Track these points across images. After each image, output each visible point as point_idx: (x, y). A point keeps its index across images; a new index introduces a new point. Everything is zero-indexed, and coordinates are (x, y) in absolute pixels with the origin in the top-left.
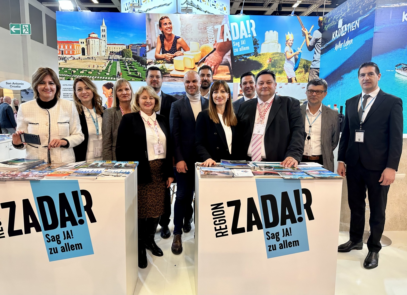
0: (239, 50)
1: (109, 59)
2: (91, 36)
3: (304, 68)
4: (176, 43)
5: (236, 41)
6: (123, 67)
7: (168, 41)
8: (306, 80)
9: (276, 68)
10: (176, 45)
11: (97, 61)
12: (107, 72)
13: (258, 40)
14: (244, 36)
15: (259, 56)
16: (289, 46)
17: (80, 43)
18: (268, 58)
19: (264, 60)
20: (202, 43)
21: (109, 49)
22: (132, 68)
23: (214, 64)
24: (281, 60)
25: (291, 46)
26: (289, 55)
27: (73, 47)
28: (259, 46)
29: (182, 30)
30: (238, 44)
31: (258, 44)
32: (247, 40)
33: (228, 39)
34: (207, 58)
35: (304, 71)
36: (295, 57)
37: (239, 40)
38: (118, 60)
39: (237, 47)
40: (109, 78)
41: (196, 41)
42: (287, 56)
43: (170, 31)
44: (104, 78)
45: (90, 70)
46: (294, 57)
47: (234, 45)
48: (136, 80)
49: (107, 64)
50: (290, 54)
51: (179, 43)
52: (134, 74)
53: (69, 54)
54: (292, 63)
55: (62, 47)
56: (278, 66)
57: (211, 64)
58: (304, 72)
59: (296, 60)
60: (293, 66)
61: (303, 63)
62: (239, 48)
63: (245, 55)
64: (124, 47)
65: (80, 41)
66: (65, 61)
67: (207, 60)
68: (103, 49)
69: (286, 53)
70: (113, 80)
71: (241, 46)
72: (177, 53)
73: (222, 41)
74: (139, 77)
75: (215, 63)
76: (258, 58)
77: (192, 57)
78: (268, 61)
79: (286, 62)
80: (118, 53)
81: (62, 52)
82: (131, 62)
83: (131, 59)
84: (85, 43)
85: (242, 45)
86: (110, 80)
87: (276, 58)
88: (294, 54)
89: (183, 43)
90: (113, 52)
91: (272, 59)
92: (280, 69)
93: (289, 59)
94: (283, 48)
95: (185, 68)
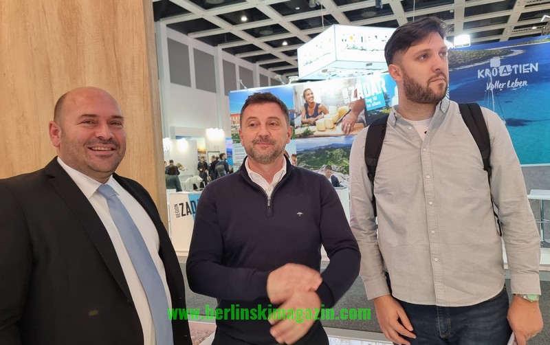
0: (371, 105)
7: (311, 108)
10: (317, 110)
13: (388, 95)
14: (375, 93)
20: (338, 106)
23: (350, 123)
29: (322, 98)
31: (389, 99)
32: (378, 96)
33: (361, 97)
34: (343, 118)
43: (312, 100)
51: (320, 109)
57: (348, 123)
63: (377, 109)
67: (344, 120)
72: (318, 117)
73: (356, 99)
75: (352, 122)
77: (331, 119)
81: (234, 122)
85: (375, 101)
89: (323, 109)
95: (326, 128)
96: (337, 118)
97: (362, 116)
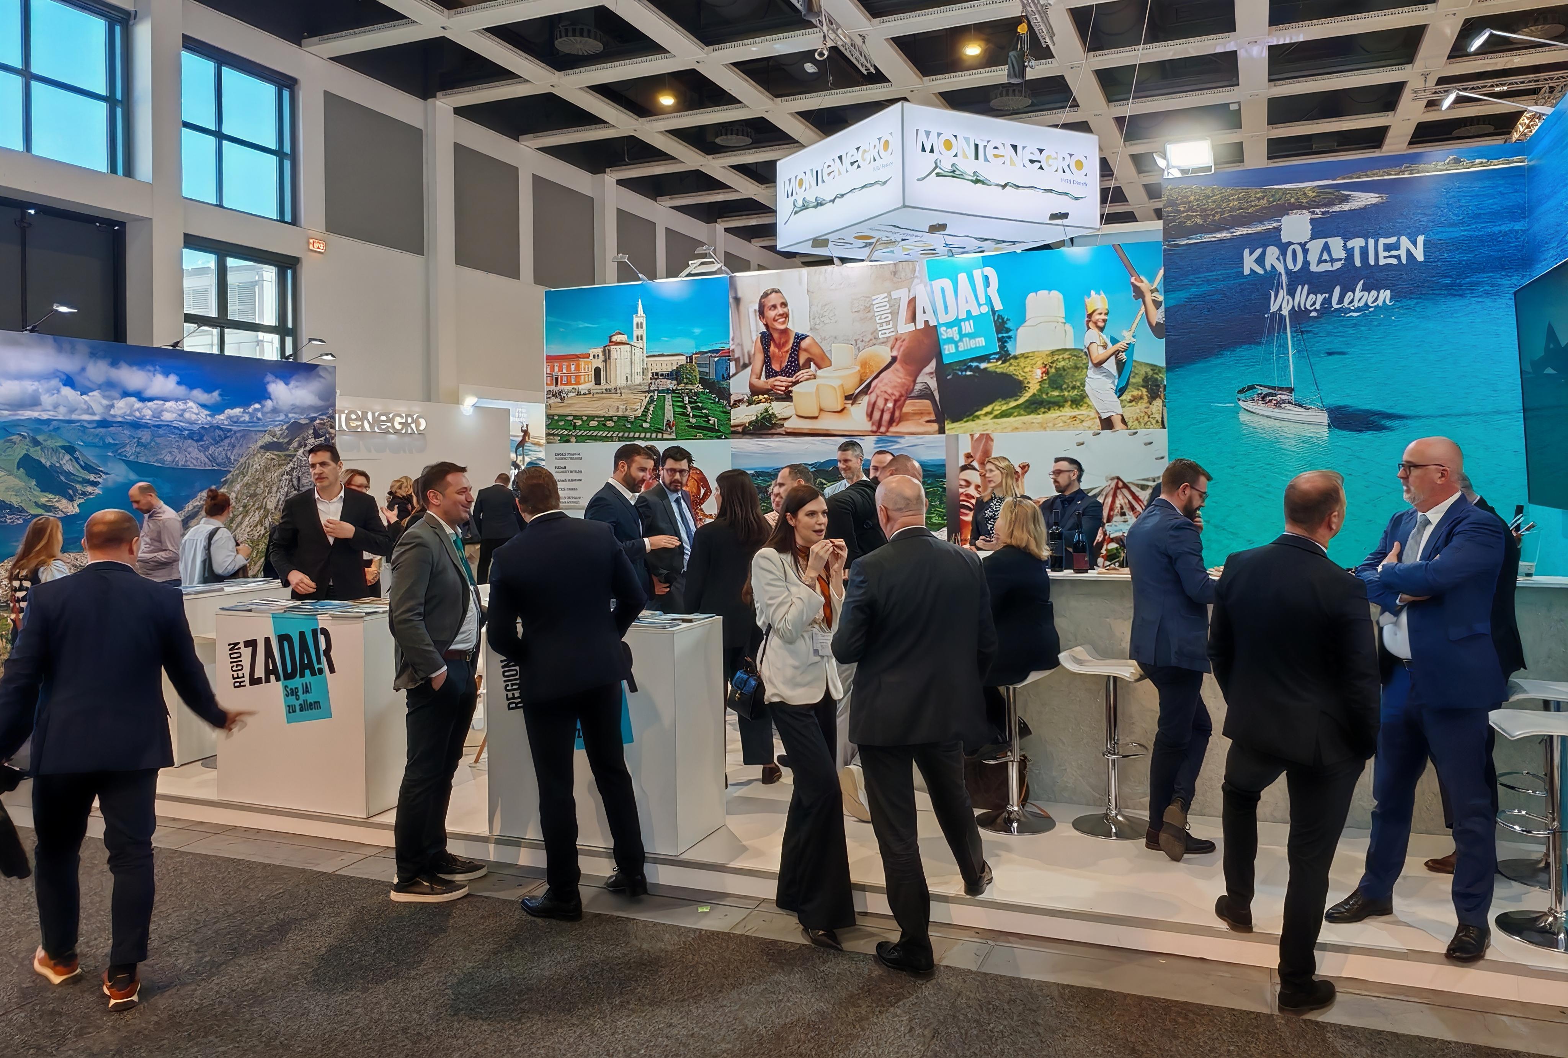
0: (957, 347)
1: (649, 391)
2: (614, 339)
3: (1143, 387)
4: (798, 352)
5: (949, 325)
6: (679, 406)
7: (779, 346)
8: (1154, 422)
9: (1062, 390)
10: (798, 355)
11: (624, 396)
12: (645, 421)
13: (1008, 320)
14: (969, 312)
15: (1012, 361)
16: (1098, 327)
17: (591, 357)
18: (1040, 363)
19: (1027, 370)
20: (861, 345)
21: (649, 366)
22: (698, 408)
23: (894, 398)
24: (1076, 368)
25: (1101, 329)
26: (1098, 353)
27: (578, 368)
28: (1010, 334)
29: (812, 318)
30: (954, 333)
31: (1008, 330)
32: (978, 320)
33: (926, 322)
34: (873, 384)
35: (1145, 397)
36: (1116, 357)
37: (957, 322)
38: (668, 391)
39: (951, 340)
40: (648, 435)
41: (846, 341)
42: (1093, 358)
43: (784, 323)
44: (637, 435)
45: (610, 419)
46: (1113, 357)
47: (944, 333)
48: (705, 437)
49: (645, 403)
50: (1101, 351)
51: (805, 350)
52: (701, 422)
53: (569, 383)
54: (1109, 375)
55: (556, 369)
56: (1068, 386)
57: (887, 397)
58: (1146, 399)
59: (1120, 365)
60: (1113, 383)
61: (1143, 372)
62: (956, 344)
63: (973, 360)
64: (682, 360)
65: (592, 352)
66: (561, 399)
67: (875, 387)
68: (638, 368)
69: (1088, 348)
70: (656, 439)
71: (962, 336)
72: (802, 374)
73: (911, 327)
74: (712, 429)
75: (897, 394)
76: (1011, 365)
77: (836, 383)
78: (1039, 372)
79: (1090, 372)
80: (669, 376)
81: (557, 379)
82: (696, 394)
83: (697, 387)
84: (602, 357)
85: (966, 335)
86: (651, 439)
87: (1063, 363)
88: (1111, 348)
89: (815, 350)
90: (657, 374)
91: (1051, 367)
92: (1075, 392)
93: (1098, 365)
94: (1079, 337)
95: (821, 410)
96: (857, 380)
97: (927, 378)
